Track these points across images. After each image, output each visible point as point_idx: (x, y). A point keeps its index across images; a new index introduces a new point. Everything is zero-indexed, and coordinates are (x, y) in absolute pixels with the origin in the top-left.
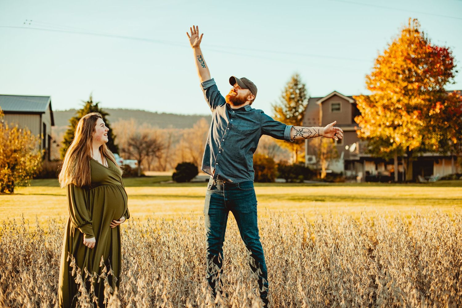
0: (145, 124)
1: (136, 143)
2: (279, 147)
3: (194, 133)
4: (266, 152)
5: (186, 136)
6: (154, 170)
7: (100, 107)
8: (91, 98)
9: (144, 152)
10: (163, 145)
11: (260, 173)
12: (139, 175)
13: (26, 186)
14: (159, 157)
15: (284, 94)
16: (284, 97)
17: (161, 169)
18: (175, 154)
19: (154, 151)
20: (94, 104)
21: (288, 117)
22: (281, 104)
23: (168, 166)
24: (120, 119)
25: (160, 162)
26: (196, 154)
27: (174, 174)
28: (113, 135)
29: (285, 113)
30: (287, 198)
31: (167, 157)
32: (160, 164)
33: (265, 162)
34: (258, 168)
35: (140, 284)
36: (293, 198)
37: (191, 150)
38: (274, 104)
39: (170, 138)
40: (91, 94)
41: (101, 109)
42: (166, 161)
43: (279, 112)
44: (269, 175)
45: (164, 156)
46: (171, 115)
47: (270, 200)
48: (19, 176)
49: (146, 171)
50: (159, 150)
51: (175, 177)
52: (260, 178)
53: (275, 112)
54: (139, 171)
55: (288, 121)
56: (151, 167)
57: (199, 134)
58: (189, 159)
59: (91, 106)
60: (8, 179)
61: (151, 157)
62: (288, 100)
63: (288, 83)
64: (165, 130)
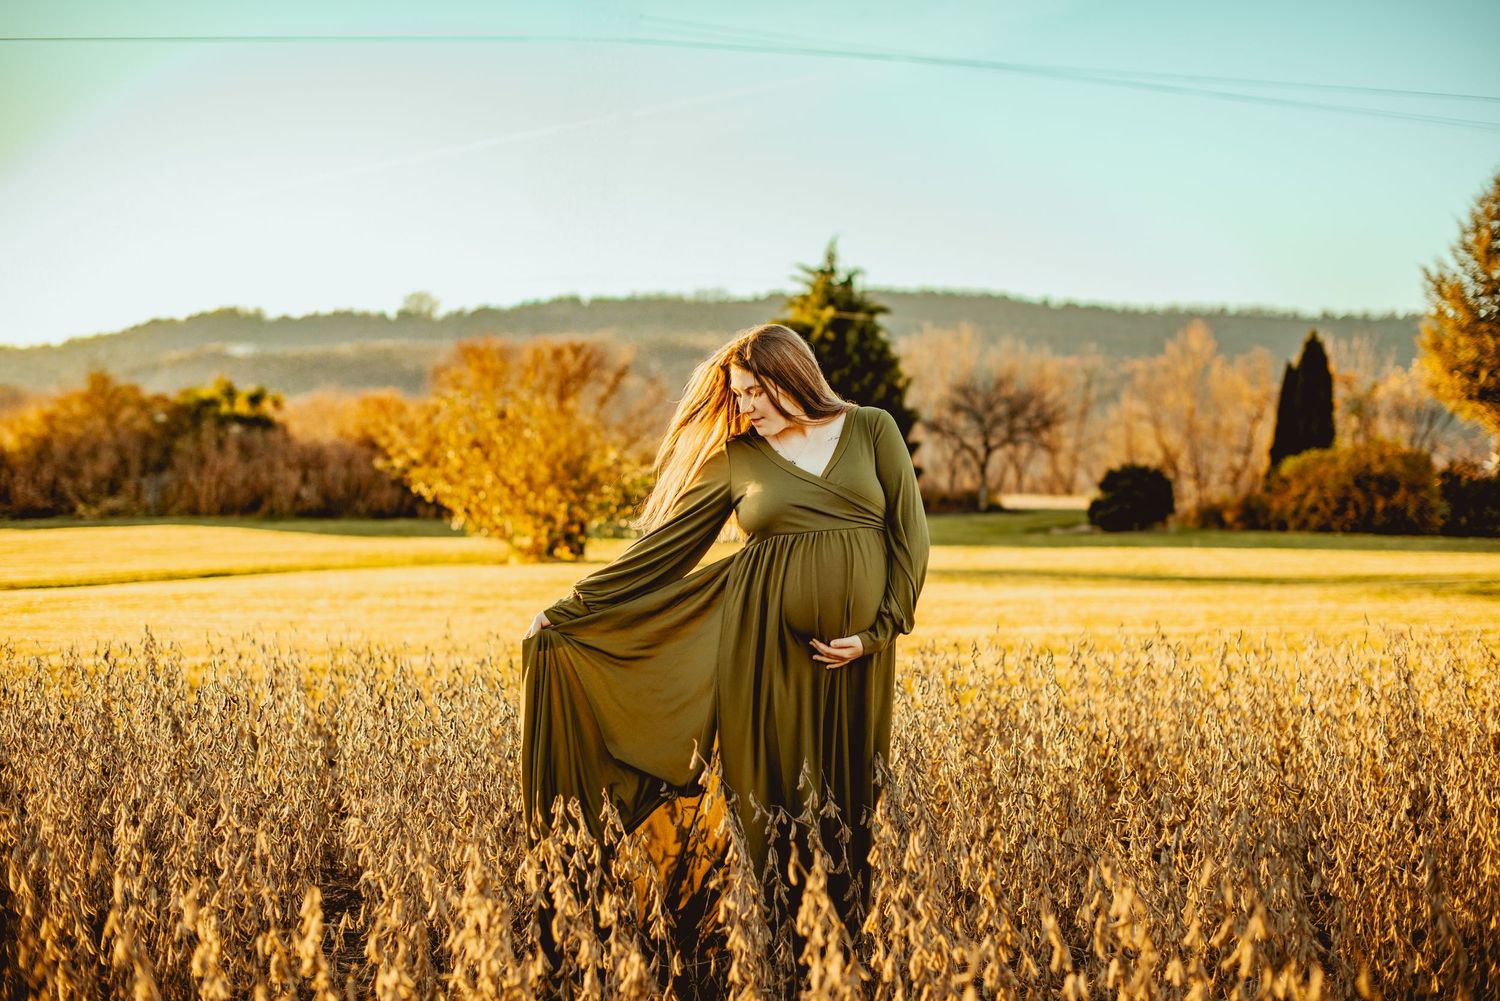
0: (1006, 343)
1: (972, 402)
2: (1452, 416)
3: (1166, 370)
4: (1404, 430)
5: (1141, 379)
6: (1034, 490)
7: (859, 285)
8: (831, 257)
9: (1001, 431)
10: (1063, 408)
11: (1380, 504)
12: (983, 505)
13: (622, 537)
14: (1052, 450)
15: (1470, 238)
16: (1468, 249)
17: (1059, 488)
18: (1103, 439)
19: (1033, 431)
20: (840, 277)
21: (1483, 313)
22: (1460, 270)
23: (1082, 478)
24: (927, 325)
25: (1054, 464)
26: (1173, 439)
27: (1095, 505)
28: (899, 375)
29: (1471, 302)
30: (1466, 587)
31: (1078, 447)
32: (1057, 474)
33: (1399, 467)
34: (1373, 486)
35: (912, 850)
36: (1484, 588)
37: (1156, 423)
38: (1434, 271)
39: (1088, 385)
40: (832, 244)
41: (864, 293)
42: (1074, 461)
43: (1453, 297)
44: (1411, 510)
45: (1068, 443)
46: (1095, 311)
47: (1408, 592)
48: (602, 507)
49: (1009, 492)
50: (1047, 424)
51: (1099, 514)
52: (1379, 520)
53: (1437, 298)
54: (983, 494)
55: (1483, 327)
56: (1027, 481)
57: (1184, 371)
58: (1151, 456)
59: (830, 284)
60: (570, 513)
61: (1024, 450)
62: (1483, 259)
63: (1482, 202)
64: (1072, 361)
